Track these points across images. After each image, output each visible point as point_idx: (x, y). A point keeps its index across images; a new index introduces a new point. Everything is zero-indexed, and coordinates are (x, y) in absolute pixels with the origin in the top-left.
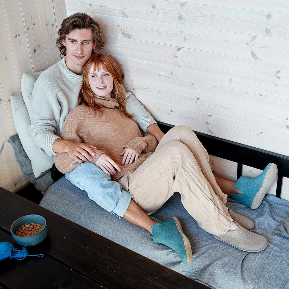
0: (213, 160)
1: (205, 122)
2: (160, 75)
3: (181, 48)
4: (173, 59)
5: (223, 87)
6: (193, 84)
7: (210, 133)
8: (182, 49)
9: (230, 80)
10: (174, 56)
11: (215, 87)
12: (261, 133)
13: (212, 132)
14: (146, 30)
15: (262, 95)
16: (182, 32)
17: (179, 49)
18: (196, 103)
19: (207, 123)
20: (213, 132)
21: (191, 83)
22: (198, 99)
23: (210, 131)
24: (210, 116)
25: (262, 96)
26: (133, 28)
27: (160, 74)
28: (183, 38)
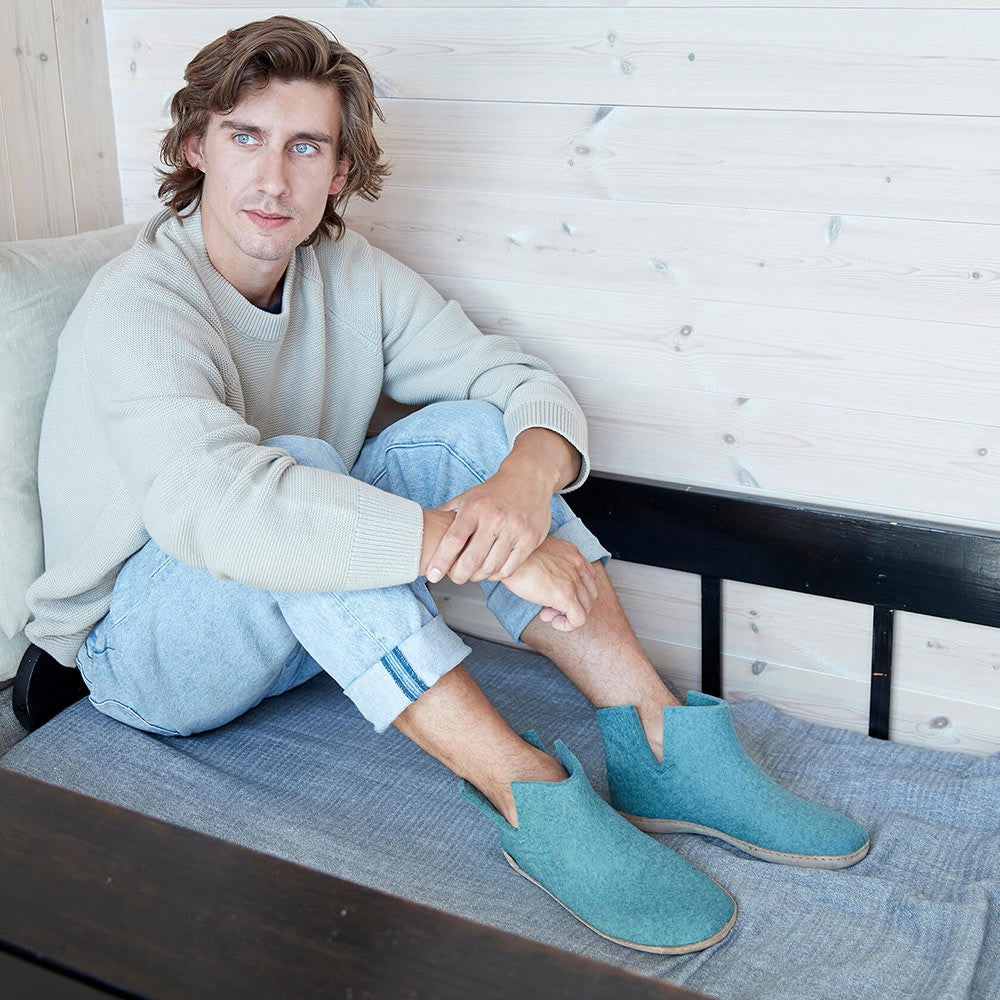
0: (753, 613)
1: (716, 434)
2: (512, 241)
3: (611, 109)
4: (571, 163)
5: (802, 261)
6: (660, 266)
7: (741, 481)
8: (612, 113)
9: (832, 223)
10: (577, 150)
11: (762, 265)
12: (982, 452)
13: (753, 480)
14: (452, 50)
15: (981, 272)
16: (611, 37)
17: (601, 115)
18: (677, 349)
19: (729, 439)
20: (755, 475)
21: (655, 260)
22: (686, 330)
23: (741, 474)
24: (742, 401)
25: (981, 280)
26: (394, 49)
27: (513, 237)
28: (616, 63)
